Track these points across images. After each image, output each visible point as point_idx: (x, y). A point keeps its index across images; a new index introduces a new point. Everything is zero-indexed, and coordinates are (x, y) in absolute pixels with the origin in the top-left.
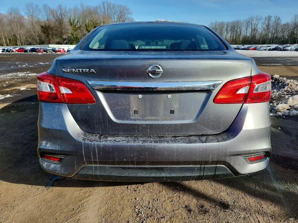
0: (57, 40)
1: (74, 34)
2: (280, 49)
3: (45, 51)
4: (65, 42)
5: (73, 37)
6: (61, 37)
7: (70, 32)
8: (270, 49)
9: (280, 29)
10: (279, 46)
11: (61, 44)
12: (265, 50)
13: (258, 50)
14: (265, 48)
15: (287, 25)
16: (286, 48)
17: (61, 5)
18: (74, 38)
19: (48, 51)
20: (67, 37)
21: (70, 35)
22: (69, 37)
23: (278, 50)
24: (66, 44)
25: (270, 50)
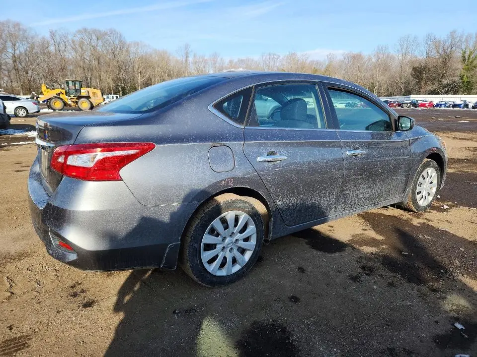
0: (431, 88)
1: (465, 76)
3: (399, 105)
4: (445, 89)
5: (461, 81)
6: (440, 82)
7: (458, 73)
11: (437, 93)
17: (455, 32)
18: (463, 82)
19: (404, 105)
20: (450, 83)
21: (457, 79)
22: (454, 82)
24: (446, 93)
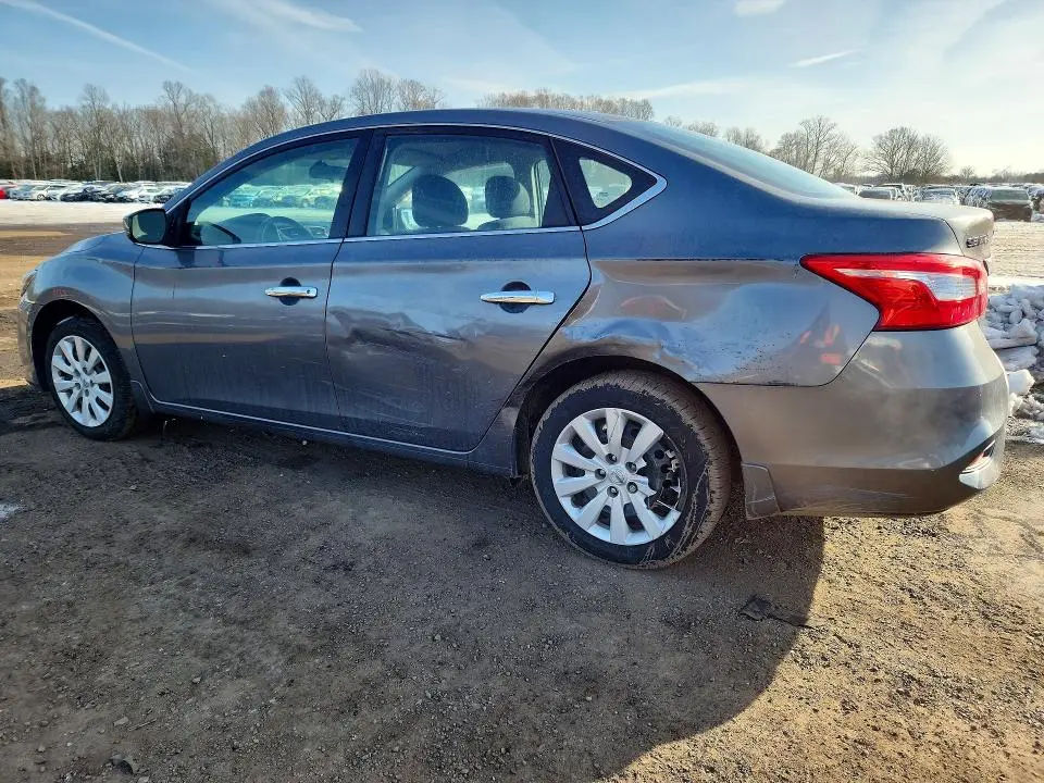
2: (104, 196)
8: (66, 195)
9: (48, 129)
10: (96, 187)
12: (48, 199)
13: (20, 200)
14: (45, 193)
15: (68, 114)
16: (124, 194)
23: (98, 201)
25: (65, 198)
